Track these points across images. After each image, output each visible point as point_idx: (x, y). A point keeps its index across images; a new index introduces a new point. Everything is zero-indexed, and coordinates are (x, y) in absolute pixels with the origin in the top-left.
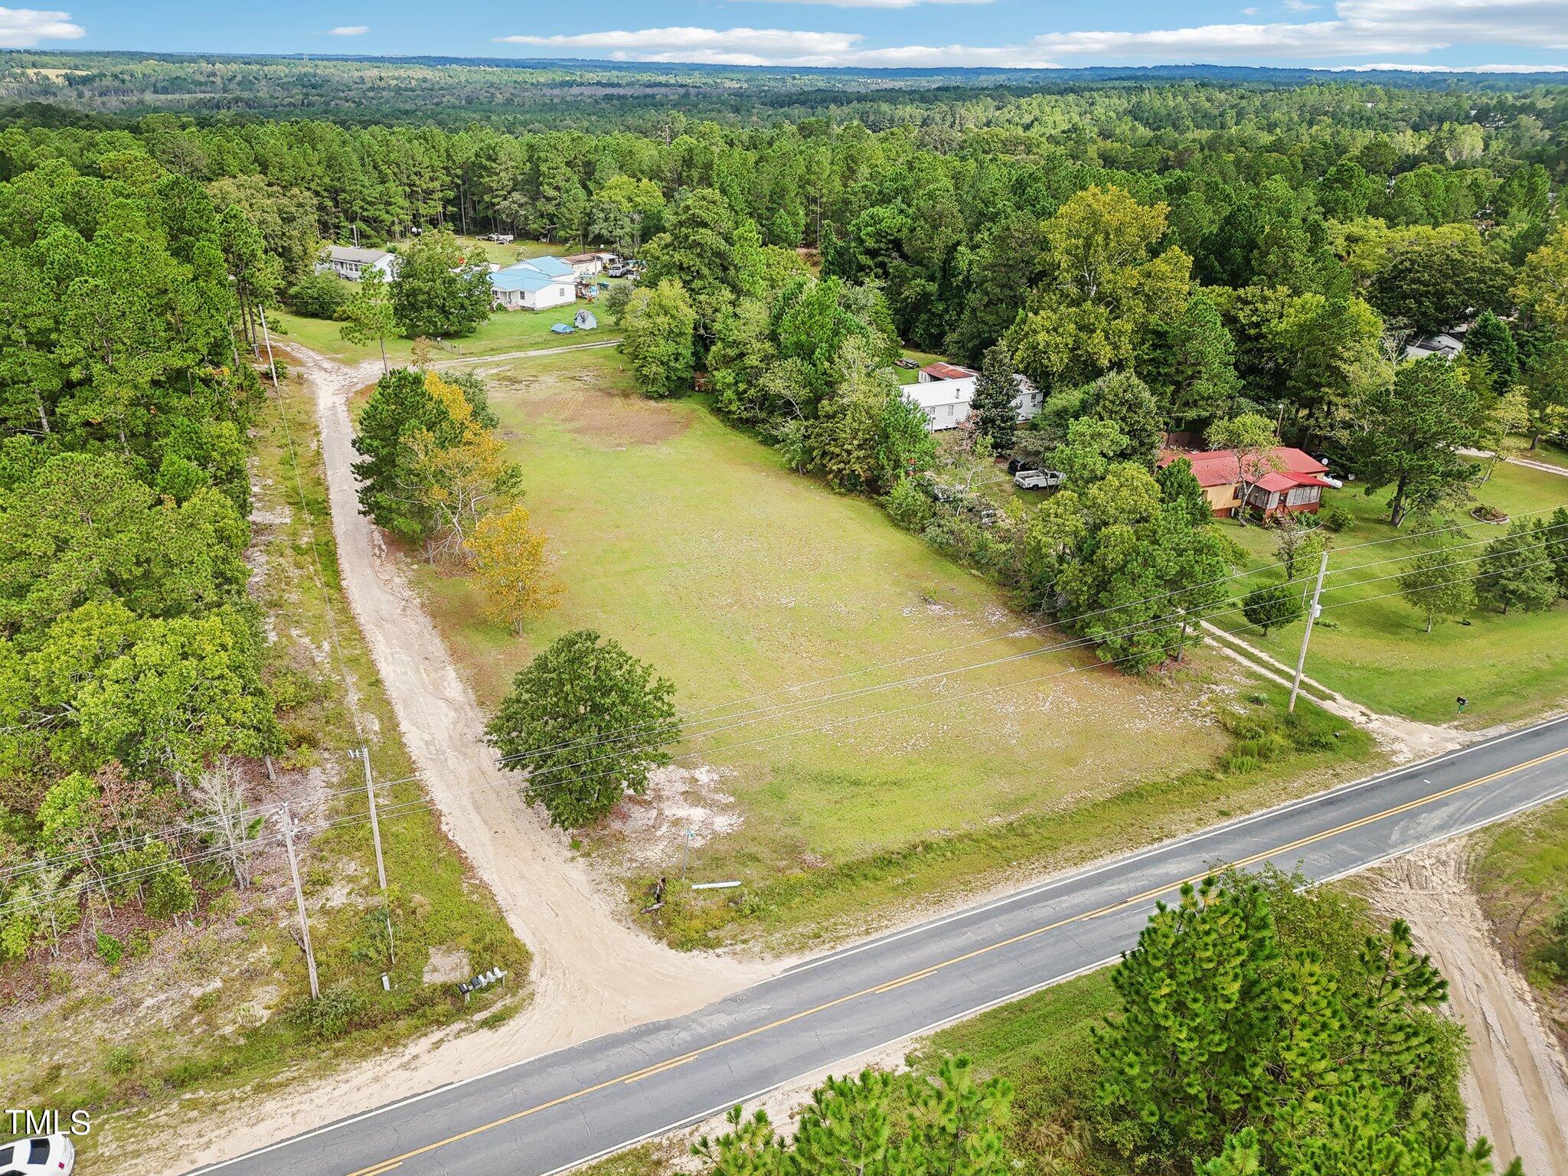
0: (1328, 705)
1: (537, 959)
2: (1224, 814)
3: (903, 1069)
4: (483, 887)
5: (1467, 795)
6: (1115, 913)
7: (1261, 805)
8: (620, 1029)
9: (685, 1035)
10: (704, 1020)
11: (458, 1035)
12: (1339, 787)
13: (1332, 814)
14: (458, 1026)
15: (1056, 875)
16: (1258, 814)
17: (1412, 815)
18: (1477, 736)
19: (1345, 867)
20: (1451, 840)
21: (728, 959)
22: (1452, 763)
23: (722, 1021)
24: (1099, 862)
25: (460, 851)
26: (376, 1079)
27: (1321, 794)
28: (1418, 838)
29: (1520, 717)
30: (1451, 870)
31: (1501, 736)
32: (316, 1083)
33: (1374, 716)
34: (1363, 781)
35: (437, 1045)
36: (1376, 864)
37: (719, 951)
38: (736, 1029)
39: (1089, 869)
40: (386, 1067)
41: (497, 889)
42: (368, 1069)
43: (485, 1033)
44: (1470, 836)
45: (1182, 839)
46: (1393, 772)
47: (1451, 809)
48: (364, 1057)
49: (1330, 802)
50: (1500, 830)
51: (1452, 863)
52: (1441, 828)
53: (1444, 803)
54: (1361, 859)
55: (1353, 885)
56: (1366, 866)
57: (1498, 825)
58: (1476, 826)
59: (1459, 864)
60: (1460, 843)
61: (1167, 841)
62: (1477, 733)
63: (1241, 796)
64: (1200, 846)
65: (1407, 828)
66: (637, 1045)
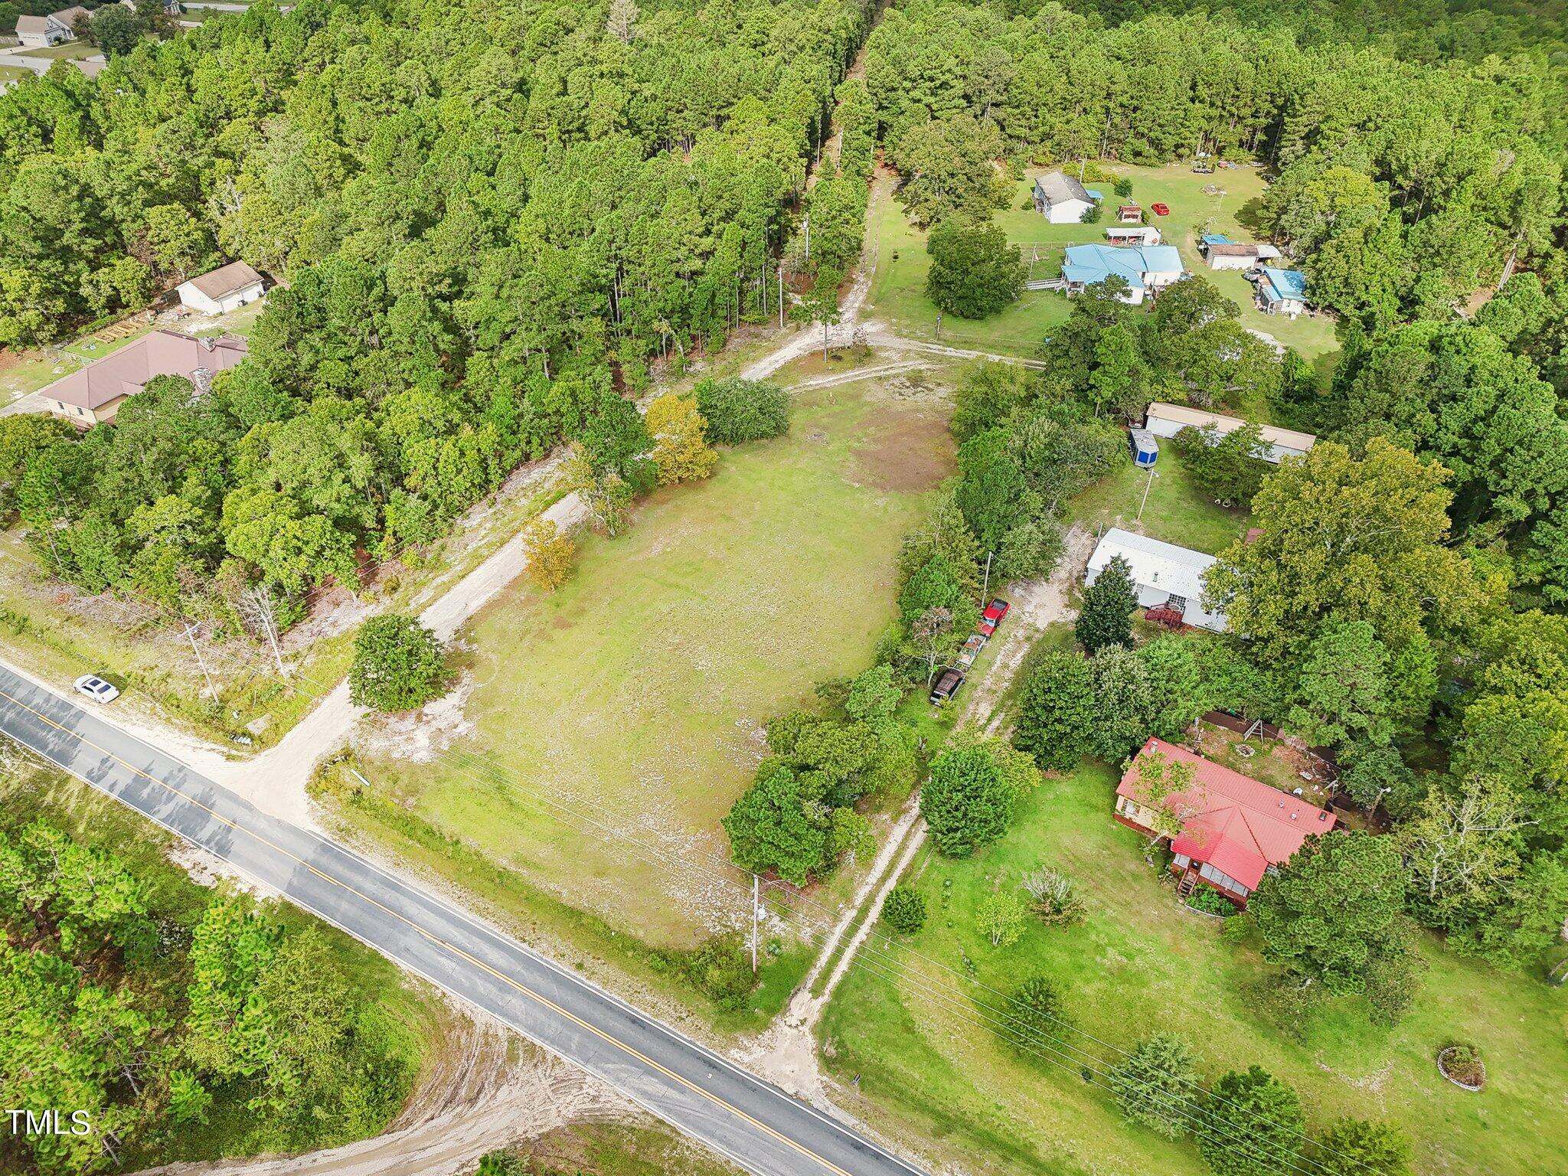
0: (804, 996)
1: (275, 748)
2: (579, 967)
3: (259, 900)
5: (707, 1105)
6: (430, 942)
8: (243, 796)
10: (261, 819)
11: (218, 753)
12: (665, 1024)
13: (621, 1026)
14: (225, 750)
15: (454, 904)
16: (594, 985)
17: (652, 1073)
18: (821, 1102)
19: (551, 1043)
20: (630, 1101)
21: (308, 808)
22: (755, 1089)
24: (481, 920)
26: (185, 745)
27: (645, 1015)
28: (618, 1079)
30: (589, 1106)
31: (838, 1123)
32: (176, 731)
33: (806, 1029)
36: (564, 1058)
37: (312, 802)
38: (260, 832)
43: (224, 759)
44: (645, 1113)
45: (535, 952)
46: (714, 1054)
47: (674, 1094)
48: (196, 735)
49: (634, 1021)
50: (666, 1131)
51: (597, 1106)
52: (645, 1094)
53: (682, 1090)
54: (567, 1050)
55: (532, 1050)
56: (559, 1055)
57: (673, 1130)
58: (661, 1115)
59: (599, 1110)
60: (631, 1108)
61: (525, 946)
62: (828, 1103)
63: (611, 970)
64: (529, 963)
65: (629, 1072)
66: (236, 806)
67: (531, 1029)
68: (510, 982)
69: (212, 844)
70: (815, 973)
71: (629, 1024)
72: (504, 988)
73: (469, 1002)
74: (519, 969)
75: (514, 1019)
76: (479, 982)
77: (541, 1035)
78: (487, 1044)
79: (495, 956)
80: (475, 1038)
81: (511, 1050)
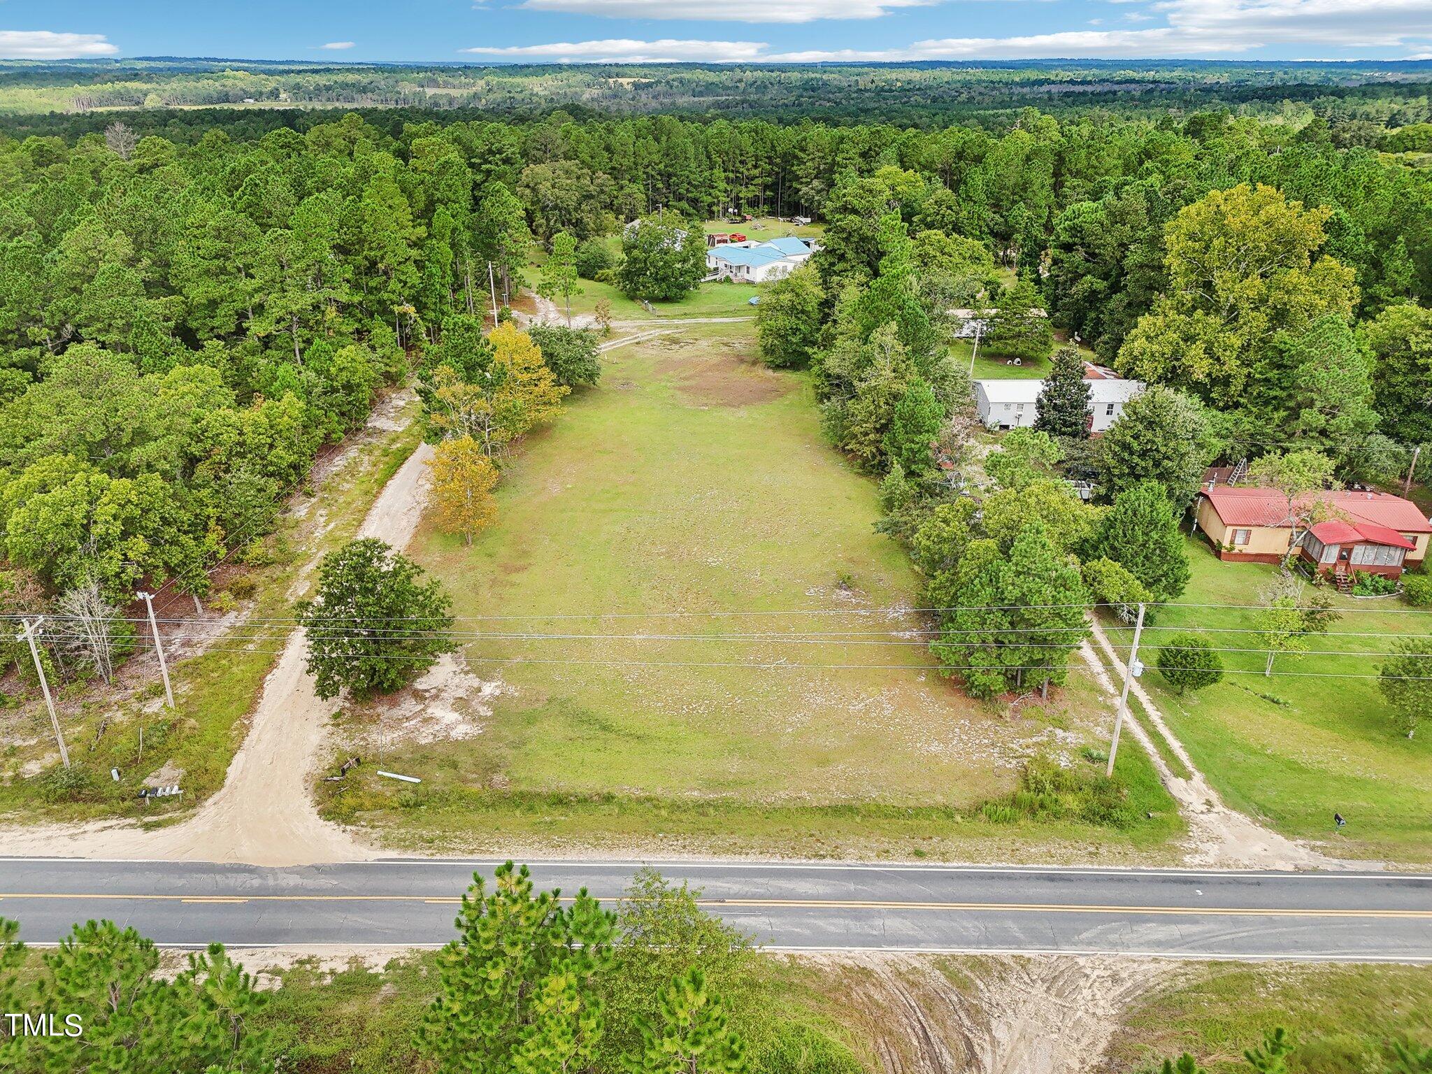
0: (1177, 786)
1: (223, 791)
2: (919, 854)
3: (378, 970)
4: (247, 728)
5: (1235, 921)
7: (970, 858)
8: (220, 861)
9: (256, 882)
10: (281, 876)
11: (122, 828)
13: (1045, 889)
14: (132, 821)
15: (686, 856)
16: (955, 865)
18: (1331, 864)
19: (990, 944)
20: (1155, 960)
21: (348, 837)
22: (1258, 883)
23: (293, 880)
25: (261, 697)
26: (49, 838)
27: (1053, 867)
28: (1113, 945)
29: (1419, 861)
30: (1118, 990)
31: (1365, 873)
32: (16, 827)
33: (1219, 808)
34: (1119, 868)
35: (106, 829)
36: (1027, 953)
37: (348, 828)
38: (295, 891)
39: (723, 861)
40: (63, 832)
41: (253, 734)
42: (53, 830)
43: (140, 831)
44: (1187, 964)
45: (850, 862)
46: (1170, 870)
47: (1195, 929)
48: (58, 820)
49: (1051, 878)
50: (1234, 971)
51: (1129, 984)
52: (1159, 944)
53: (1193, 920)
54: (1018, 944)
55: (979, 965)
56: (1017, 952)
57: (1238, 964)
58: (1205, 957)
59: (1137, 987)
60: (1164, 966)
61: (828, 861)
62: (1336, 861)
63: (958, 843)
64: (855, 876)
65: (1114, 931)
66: (218, 877)
67: (947, 942)
68: (858, 905)
70: (1157, 761)
71: (1049, 884)
72: (857, 915)
73: (834, 950)
74: (852, 887)
75: (917, 943)
76: (821, 923)
77: (968, 943)
78: (914, 984)
79: (805, 886)
80: (889, 985)
81: (952, 977)
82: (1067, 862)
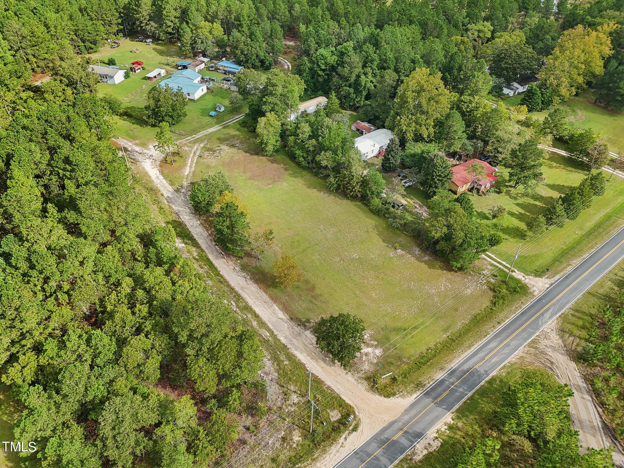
0: (514, 274)
1: (355, 408)
2: (499, 323)
4: (329, 387)
5: (554, 304)
6: (483, 363)
7: (507, 318)
8: (385, 425)
9: (401, 424)
10: (403, 418)
11: (349, 435)
12: (524, 307)
13: (524, 318)
14: (347, 432)
15: (466, 353)
16: (507, 321)
17: (542, 314)
18: (552, 281)
19: (531, 336)
20: (553, 322)
21: (400, 398)
22: (548, 293)
23: (407, 417)
24: (475, 347)
25: (317, 377)
27: (520, 311)
28: (545, 323)
29: (561, 271)
30: (555, 332)
31: (559, 279)
32: (324, 456)
33: (526, 277)
34: (529, 304)
35: (346, 438)
36: (537, 334)
37: (397, 396)
38: (411, 419)
39: (473, 350)
40: (337, 448)
41: (333, 387)
42: (334, 449)
43: (355, 433)
44: (557, 319)
45: (492, 333)
46: (535, 299)
47: (551, 311)
48: (330, 446)
49: (523, 314)
50: (563, 316)
52: (550, 318)
53: (549, 309)
54: (534, 333)
55: (533, 342)
56: (536, 335)
57: (563, 314)
58: (558, 315)
59: (556, 329)
60: (556, 322)
61: (488, 336)
62: (553, 279)
63: (501, 316)
64: (496, 336)
65: (542, 319)
66: (391, 428)
67: (525, 341)
68: (505, 343)
69: (414, 440)
70: (505, 269)
72: (508, 345)
73: (512, 356)
74: (499, 339)
75: (521, 345)
76: (504, 352)
77: (528, 339)
78: (530, 354)
79: (492, 345)
80: (527, 357)
81: (533, 347)
82: (521, 308)
